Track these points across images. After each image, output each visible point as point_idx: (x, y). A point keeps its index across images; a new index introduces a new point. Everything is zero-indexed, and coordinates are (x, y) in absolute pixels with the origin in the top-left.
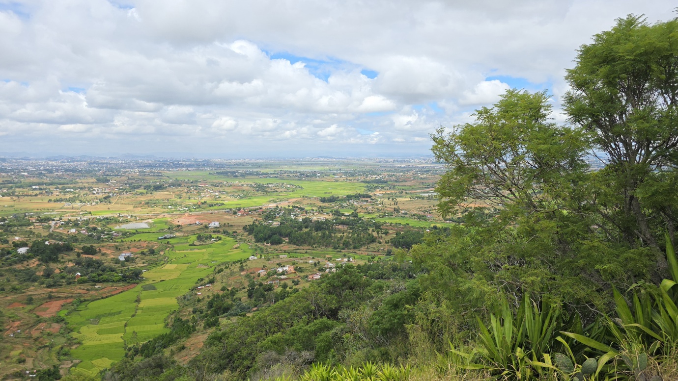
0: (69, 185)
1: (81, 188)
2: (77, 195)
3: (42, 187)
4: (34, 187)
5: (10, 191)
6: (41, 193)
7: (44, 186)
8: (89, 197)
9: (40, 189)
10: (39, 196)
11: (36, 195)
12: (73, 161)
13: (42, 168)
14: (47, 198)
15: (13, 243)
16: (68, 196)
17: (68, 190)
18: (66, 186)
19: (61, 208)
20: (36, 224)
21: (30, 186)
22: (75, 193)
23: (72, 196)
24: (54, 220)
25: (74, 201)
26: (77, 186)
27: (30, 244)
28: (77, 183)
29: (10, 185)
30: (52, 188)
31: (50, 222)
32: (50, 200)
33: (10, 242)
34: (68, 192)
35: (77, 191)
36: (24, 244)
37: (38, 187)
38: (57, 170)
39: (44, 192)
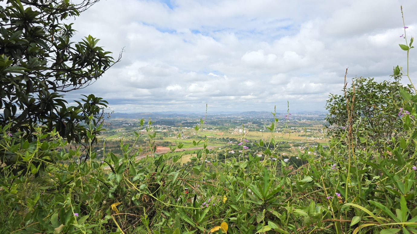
0: (309, 128)
1: (315, 130)
2: (312, 133)
3: (295, 128)
4: (292, 128)
5: (281, 130)
6: (295, 131)
7: (297, 128)
8: (318, 135)
9: (295, 129)
10: (294, 133)
11: (293, 132)
12: (311, 114)
13: (296, 118)
14: (298, 134)
15: (282, 156)
16: (308, 134)
17: (308, 130)
18: (307, 128)
19: (304, 140)
20: (292, 147)
21: (290, 128)
22: (311, 132)
23: (310, 133)
24: (300, 146)
25: (311, 137)
26: (313, 128)
27: (290, 158)
28: (313, 126)
29: (282, 127)
30: (300, 129)
31: (299, 147)
32: (299, 135)
33: (281, 156)
34: (308, 131)
35: (312, 131)
36: (287, 157)
37: (293, 128)
38: (303, 119)
39: (296, 131)
